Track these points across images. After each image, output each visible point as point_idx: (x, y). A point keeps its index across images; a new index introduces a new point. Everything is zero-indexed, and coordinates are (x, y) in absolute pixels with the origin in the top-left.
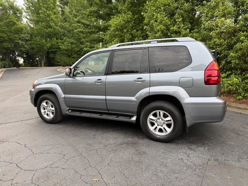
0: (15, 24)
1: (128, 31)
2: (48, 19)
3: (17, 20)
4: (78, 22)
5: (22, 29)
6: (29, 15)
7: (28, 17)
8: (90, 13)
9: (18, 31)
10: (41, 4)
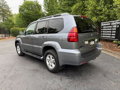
0: (38, 12)
1: (80, 12)
2: (53, 9)
3: (39, 11)
4: (59, 9)
5: (41, 14)
6: (45, 8)
7: (45, 9)
8: (65, 4)
9: (39, 15)
10: (50, 2)
